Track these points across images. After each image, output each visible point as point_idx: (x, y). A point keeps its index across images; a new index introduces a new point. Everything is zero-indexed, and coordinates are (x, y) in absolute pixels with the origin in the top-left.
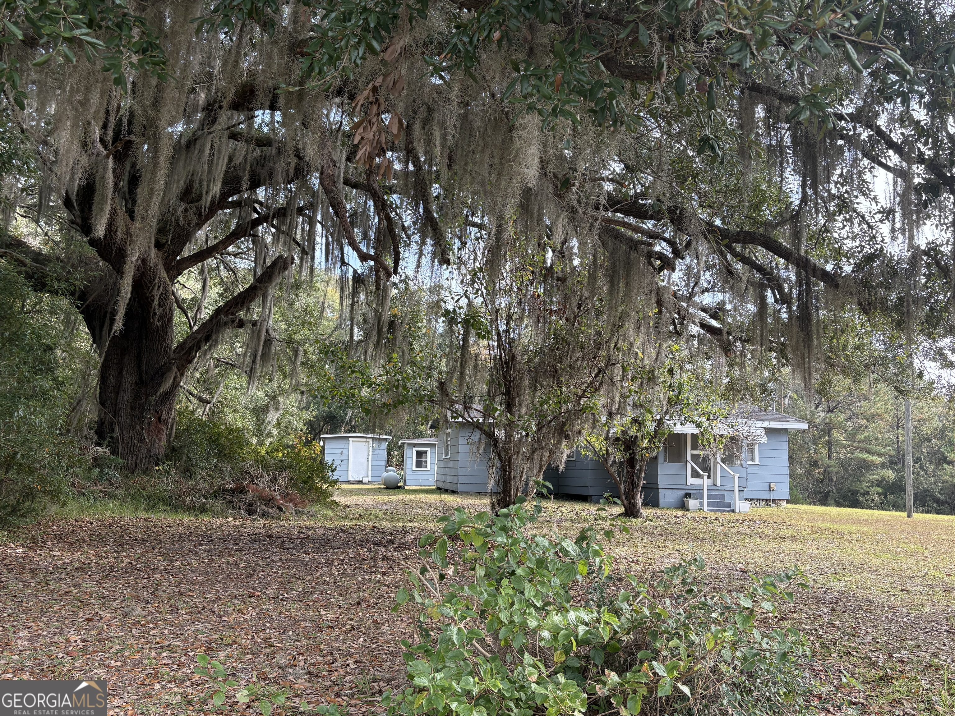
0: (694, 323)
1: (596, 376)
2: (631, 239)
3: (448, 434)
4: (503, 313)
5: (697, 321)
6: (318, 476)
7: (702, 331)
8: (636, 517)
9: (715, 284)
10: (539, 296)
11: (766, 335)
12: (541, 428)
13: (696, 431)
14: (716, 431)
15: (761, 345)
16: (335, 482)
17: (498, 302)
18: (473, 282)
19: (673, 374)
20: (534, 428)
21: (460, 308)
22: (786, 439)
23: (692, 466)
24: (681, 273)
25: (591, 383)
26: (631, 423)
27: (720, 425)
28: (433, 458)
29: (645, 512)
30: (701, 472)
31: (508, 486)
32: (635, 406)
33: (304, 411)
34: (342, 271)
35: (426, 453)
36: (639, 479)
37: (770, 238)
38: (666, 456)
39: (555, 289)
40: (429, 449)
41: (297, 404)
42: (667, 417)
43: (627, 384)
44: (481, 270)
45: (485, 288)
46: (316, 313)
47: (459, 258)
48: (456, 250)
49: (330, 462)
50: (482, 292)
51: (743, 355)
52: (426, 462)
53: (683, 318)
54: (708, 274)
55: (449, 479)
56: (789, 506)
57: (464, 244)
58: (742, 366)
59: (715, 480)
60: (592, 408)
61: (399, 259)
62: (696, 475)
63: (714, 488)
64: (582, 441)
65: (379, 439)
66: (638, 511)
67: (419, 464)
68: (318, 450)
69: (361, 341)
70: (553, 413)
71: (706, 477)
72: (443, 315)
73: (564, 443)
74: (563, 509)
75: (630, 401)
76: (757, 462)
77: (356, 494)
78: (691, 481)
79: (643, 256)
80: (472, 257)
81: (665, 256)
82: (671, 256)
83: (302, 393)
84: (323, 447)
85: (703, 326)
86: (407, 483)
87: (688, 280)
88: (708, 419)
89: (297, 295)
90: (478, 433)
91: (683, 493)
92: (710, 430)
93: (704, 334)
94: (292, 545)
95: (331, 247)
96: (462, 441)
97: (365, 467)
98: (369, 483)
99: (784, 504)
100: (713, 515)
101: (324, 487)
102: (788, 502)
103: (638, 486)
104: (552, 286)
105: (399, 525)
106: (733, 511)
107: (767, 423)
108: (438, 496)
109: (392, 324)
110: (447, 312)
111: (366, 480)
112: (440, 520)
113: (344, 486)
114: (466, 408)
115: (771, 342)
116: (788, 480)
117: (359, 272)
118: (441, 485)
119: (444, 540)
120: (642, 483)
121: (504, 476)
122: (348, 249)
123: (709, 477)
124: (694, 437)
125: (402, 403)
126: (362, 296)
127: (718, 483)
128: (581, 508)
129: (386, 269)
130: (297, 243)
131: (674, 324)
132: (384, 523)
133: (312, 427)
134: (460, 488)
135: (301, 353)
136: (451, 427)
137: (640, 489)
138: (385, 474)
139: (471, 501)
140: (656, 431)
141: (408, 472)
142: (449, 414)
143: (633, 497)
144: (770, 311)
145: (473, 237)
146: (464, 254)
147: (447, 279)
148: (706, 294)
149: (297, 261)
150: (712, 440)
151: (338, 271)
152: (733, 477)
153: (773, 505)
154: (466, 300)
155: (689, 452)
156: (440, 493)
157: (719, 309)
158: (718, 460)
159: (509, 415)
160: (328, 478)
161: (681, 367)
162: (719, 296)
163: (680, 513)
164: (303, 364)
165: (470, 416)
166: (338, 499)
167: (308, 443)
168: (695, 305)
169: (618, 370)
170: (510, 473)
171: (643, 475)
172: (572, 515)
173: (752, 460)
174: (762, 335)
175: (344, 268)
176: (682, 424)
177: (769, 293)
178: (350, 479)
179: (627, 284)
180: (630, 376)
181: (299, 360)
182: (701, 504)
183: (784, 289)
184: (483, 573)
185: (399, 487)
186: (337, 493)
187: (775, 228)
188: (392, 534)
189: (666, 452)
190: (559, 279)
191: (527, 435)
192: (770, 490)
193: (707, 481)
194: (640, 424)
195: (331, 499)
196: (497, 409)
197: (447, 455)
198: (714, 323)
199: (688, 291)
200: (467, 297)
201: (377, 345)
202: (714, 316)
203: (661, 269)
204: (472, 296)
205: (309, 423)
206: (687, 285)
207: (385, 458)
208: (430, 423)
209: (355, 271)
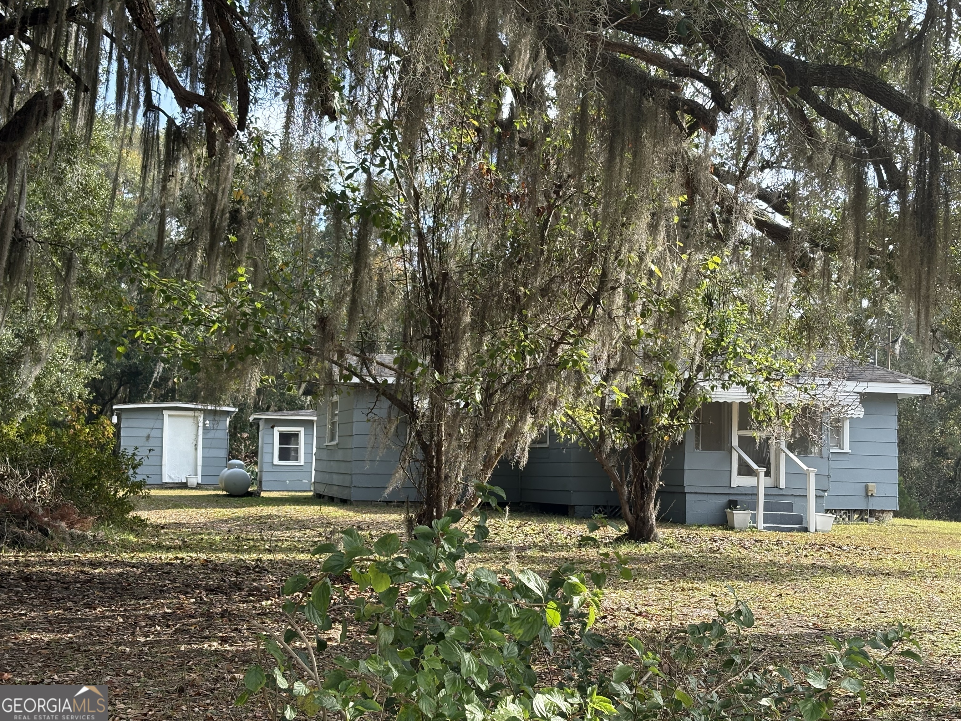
0: (746, 221)
1: (584, 308)
2: (644, 77)
3: (334, 405)
4: (428, 199)
5: (751, 216)
6: (110, 477)
7: (759, 233)
8: (646, 539)
9: (782, 156)
10: (489, 171)
11: (865, 241)
12: (492, 395)
13: (747, 398)
14: (780, 398)
15: (856, 259)
16: (141, 485)
17: (420, 179)
18: (375, 145)
19: (711, 304)
20: (478, 397)
21: (354, 190)
22: (895, 411)
23: (740, 457)
24: (727, 135)
25: (575, 320)
26: (642, 384)
27: (785, 389)
28: (308, 444)
29: (661, 532)
30: (755, 466)
31: (435, 491)
32: (648, 357)
33: (83, 363)
34: (147, 121)
35: (296, 435)
36: (652, 477)
37: (874, 78)
38: (697, 440)
39: (516, 161)
40: (302, 430)
41: (71, 353)
42: (701, 375)
43: (634, 323)
44: (389, 125)
45: (397, 156)
46: (103, 193)
47: (350, 103)
48: (346, 92)
49: (130, 452)
50: (391, 163)
51: (826, 273)
52: (296, 450)
53: (729, 211)
54: (771, 139)
55: (336, 479)
56: (898, 521)
57: (359, 81)
58: (826, 290)
59: (777, 479)
60: (575, 363)
61: (248, 103)
62: (745, 470)
63: (775, 491)
64: (559, 416)
65: (215, 412)
66: (651, 530)
67: (284, 455)
68: (111, 430)
69: (182, 243)
70: (510, 369)
71: (762, 475)
72: (324, 202)
73: (530, 420)
74: (527, 529)
75: (639, 349)
76: (846, 449)
77: (175, 506)
78: (738, 481)
79: (663, 107)
80: (374, 102)
81: (700, 108)
82: (709, 105)
83: (80, 334)
84: (118, 426)
85: (761, 224)
86: (265, 486)
87: (739, 148)
88: (767, 379)
89: (68, 161)
90: (385, 403)
91: (724, 500)
92: (769, 395)
93: (762, 240)
94: (65, 594)
95: (127, 80)
96: (358, 416)
97: (192, 461)
98: (199, 487)
99: (890, 519)
100: (773, 536)
101: (121, 493)
102: (896, 514)
103: (650, 490)
104: (511, 156)
105: (250, 557)
106: (806, 530)
107: (865, 384)
108: (317, 508)
109: (235, 216)
110: (332, 196)
111: (194, 481)
112: (321, 549)
113: (154, 493)
114: (365, 362)
115: (872, 251)
116: (895, 478)
117: (178, 122)
118: (322, 490)
119: (325, 583)
120: (658, 484)
121: (429, 473)
122: (156, 82)
123: (767, 474)
124: (744, 407)
125: (254, 352)
126: (183, 165)
127: (783, 485)
128: (557, 526)
129: (224, 120)
130: (67, 69)
131: (713, 220)
132: (225, 556)
133: (97, 391)
134: (355, 495)
135: (78, 264)
136: (339, 392)
137: (654, 494)
138: (226, 472)
139: (373, 517)
140: (682, 398)
141: (266, 468)
142: (336, 370)
143: (643, 507)
144: (871, 201)
145: (376, 66)
146: (363, 95)
147: (332, 139)
148: (767, 170)
149: (69, 102)
150: (773, 414)
151: (140, 120)
152: (805, 475)
153: (873, 519)
154: (365, 176)
155: (736, 434)
156: (320, 504)
157: (787, 195)
158: (783, 446)
159: (437, 375)
160: (128, 478)
161: (726, 292)
162: (788, 175)
163: (719, 533)
164: (81, 283)
165: (371, 375)
166: (144, 514)
167: (91, 419)
168: (749, 188)
169: (619, 299)
170: (439, 469)
171: (659, 472)
172: (542, 537)
173: (839, 446)
174: (857, 242)
175: (151, 115)
176: (724, 387)
177: (871, 172)
178: (166, 479)
179: (635, 155)
180: (639, 309)
181: (75, 275)
182: (754, 519)
183: (894, 164)
184: (390, 639)
185: (250, 494)
186: (143, 503)
187: (884, 61)
188: (238, 574)
189: (697, 434)
190: (523, 142)
191: (467, 405)
192: (868, 495)
193: (763, 482)
194: (655, 386)
195: (132, 514)
196: (417, 364)
197: (332, 439)
198: (780, 220)
199: (737, 165)
200: (366, 170)
201: (210, 251)
202: (780, 208)
203: (692, 128)
204: (374, 170)
205: (93, 384)
206: (736, 156)
207: (225, 444)
208: (304, 386)
209: (171, 121)
